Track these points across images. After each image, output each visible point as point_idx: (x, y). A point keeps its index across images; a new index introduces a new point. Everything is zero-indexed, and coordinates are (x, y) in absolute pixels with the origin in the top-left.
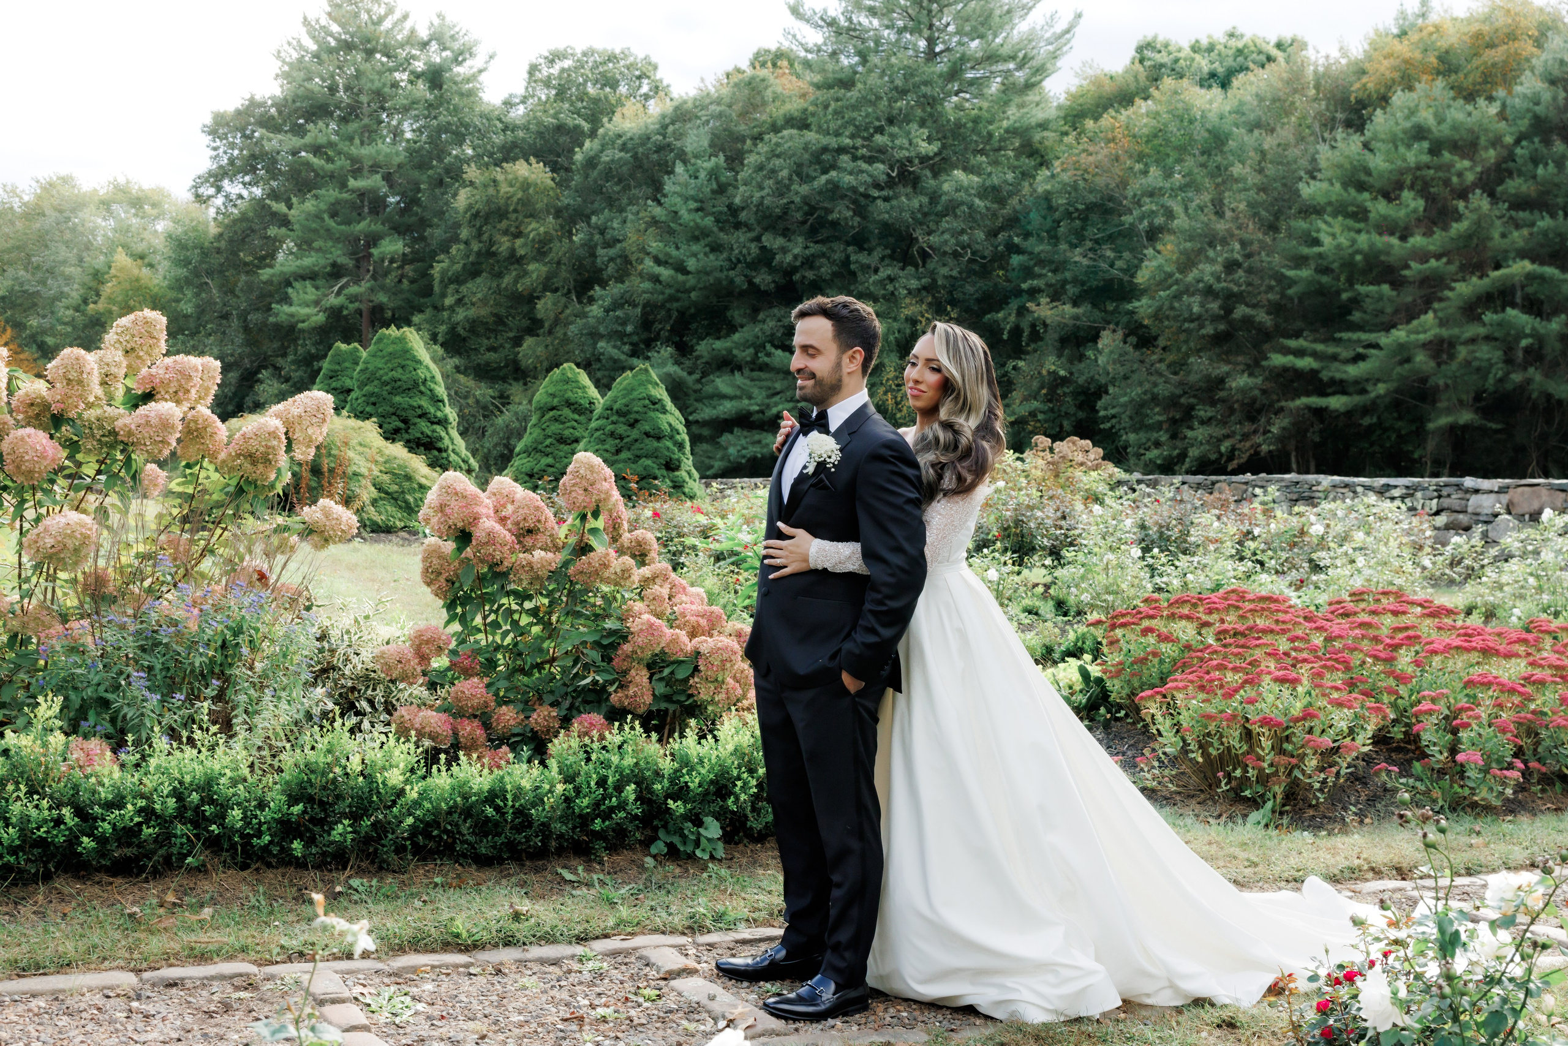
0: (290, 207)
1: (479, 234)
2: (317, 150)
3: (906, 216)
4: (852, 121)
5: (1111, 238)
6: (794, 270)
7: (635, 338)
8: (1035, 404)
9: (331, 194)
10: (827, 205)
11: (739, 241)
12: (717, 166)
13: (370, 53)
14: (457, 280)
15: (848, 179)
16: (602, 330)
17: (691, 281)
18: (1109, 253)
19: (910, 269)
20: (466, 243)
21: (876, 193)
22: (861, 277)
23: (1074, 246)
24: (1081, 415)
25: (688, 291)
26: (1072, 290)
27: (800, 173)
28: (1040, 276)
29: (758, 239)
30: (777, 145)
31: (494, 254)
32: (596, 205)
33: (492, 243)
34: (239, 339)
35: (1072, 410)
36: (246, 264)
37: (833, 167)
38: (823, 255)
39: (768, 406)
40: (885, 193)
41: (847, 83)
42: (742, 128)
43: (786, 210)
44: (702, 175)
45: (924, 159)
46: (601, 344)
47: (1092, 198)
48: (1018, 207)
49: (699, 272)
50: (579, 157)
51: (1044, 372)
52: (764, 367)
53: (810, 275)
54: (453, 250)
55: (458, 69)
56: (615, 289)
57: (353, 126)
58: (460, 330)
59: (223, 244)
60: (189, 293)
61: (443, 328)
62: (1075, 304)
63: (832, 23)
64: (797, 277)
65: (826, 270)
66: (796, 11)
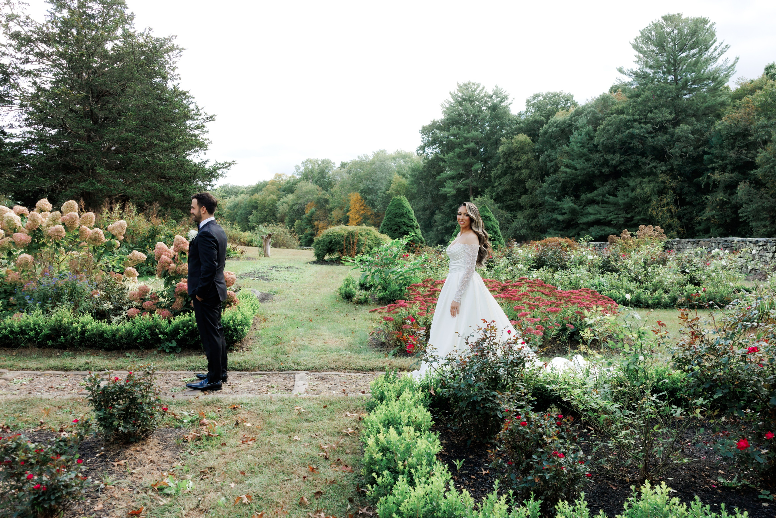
0: (444, 156)
1: (506, 161)
2: (454, 135)
3: (661, 143)
4: (639, 109)
5: (747, 145)
6: (618, 166)
7: (559, 194)
8: (714, 212)
9: (457, 150)
10: (629, 141)
11: (596, 157)
12: (589, 130)
13: (471, 102)
14: (500, 177)
15: (636, 131)
16: (547, 191)
17: (578, 172)
18: (744, 151)
19: (663, 163)
20: (502, 164)
21: (647, 135)
22: (643, 167)
23: (729, 150)
24: (734, 216)
25: (578, 176)
26: (729, 167)
27: (618, 130)
28: (716, 162)
29: (602, 156)
30: (610, 121)
31: (512, 167)
32: (547, 148)
33: (511, 163)
34: (430, 200)
35: (730, 214)
36: (434, 175)
37: (632, 127)
38: (628, 160)
39: (608, 217)
40: (652, 135)
41: (638, 96)
42: (600, 115)
43: (613, 144)
44: (583, 134)
45: (668, 121)
46: (546, 197)
47: (737, 130)
48: (709, 136)
49: (581, 169)
50: (541, 131)
51: (718, 200)
52: (607, 203)
53: (623, 167)
54: (498, 167)
55: (503, 104)
56: (554, 176)
57: (466, 127)
58: (500, 194)
59: (425, 169)
60: (415, 186)
61: (494, 194)
62: (732, 171)
63: (635, 73)
64: (618, 169)
65: (629, 165)
66: (621, 70)
